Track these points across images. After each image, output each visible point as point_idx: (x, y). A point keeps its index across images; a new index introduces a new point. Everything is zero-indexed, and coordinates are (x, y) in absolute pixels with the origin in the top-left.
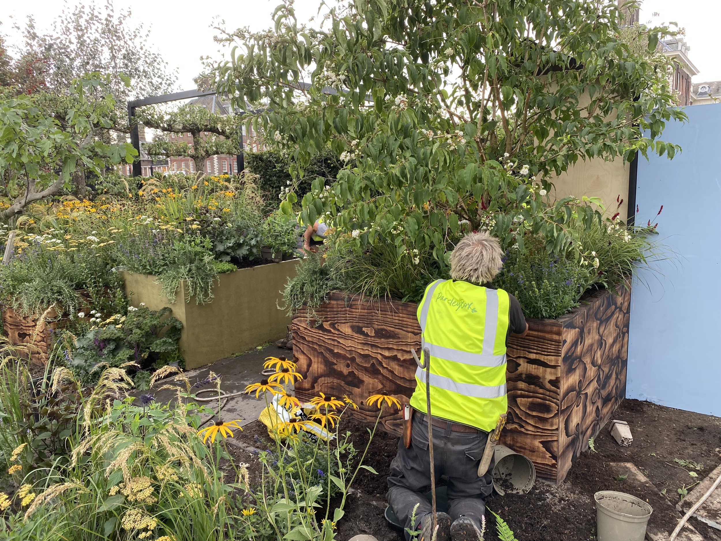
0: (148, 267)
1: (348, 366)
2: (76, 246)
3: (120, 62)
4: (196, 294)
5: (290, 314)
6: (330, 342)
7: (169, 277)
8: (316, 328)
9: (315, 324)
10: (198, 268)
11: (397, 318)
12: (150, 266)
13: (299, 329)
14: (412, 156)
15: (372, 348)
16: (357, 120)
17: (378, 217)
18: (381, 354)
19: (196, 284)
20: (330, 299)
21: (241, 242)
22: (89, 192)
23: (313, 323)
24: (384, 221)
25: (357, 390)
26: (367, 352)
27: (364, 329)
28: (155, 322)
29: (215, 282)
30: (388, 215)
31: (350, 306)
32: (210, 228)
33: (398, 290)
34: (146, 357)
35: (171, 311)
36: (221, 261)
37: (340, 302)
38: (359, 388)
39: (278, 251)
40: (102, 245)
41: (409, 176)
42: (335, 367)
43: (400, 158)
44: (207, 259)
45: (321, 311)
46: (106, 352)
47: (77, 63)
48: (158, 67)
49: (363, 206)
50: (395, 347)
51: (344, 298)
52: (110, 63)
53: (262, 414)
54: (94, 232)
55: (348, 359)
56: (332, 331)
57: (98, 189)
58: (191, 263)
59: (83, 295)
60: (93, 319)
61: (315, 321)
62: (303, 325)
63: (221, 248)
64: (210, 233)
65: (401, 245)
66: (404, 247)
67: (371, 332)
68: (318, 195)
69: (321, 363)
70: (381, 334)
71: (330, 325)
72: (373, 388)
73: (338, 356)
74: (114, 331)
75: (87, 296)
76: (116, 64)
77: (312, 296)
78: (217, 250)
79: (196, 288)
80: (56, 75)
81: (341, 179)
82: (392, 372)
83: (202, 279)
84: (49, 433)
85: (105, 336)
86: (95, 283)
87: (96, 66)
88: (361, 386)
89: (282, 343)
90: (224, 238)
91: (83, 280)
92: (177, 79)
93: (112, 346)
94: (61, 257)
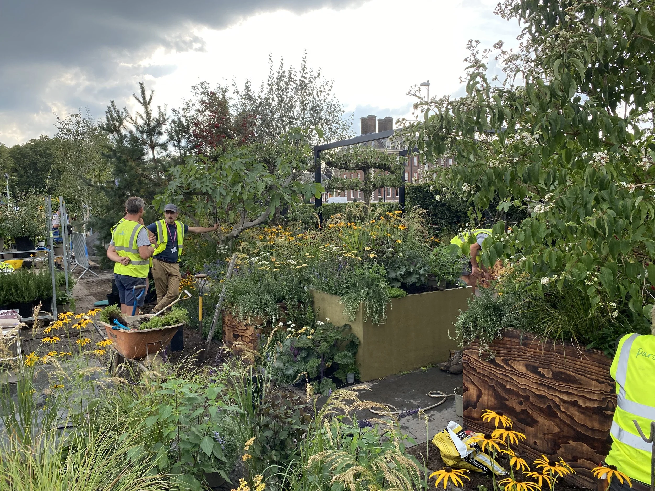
0: (334, 289)
1: (521, 403)
2: (279, 267)
3: (308, 113)
4: (372, 315)
5: (462, 345)
6: (502, 377)
7: (351, 299)
8: (488, 362)
9: (486, 358)
10: (375, 292)
11: (579, 363)
12: (335, 287)
13: (470, 360)
14: (610, 208)
15: (548, 390)
16: (549, 174)
17: (568, 266)
18: (558, 397)
19: (373, 306)
20: (504, 335)
21: (411, 270)
22: (282, 219)
23: (485, 356)
24: (575, 270)
25: (529, 429)
26: (542, 393)
27: (540, 369)
28: (338, 337)
29: (388, 305)
30: (579, 263)
31: (525, 345)
32: (384, 257)
33: (582, 335)
34: (329, 366)
35: (350, 328)
36: (393, 287)
37: (514, 340)
38: (532, 427)
39: (442, 280)
40: (298, 267)
41: (607, 229)
42: (507, 402)
43: (597, 210)
44: (382, 285)
45: (494, 346)
46: (299, 359)
47: (276, 116)
48: (336, 115)
49: (550, 253)
50: (575, 392)
51: (520, 336)
52: (300, 114)
53: (435, 437)
54: (293, 256)
55: (521, 396)
56: (505, 366)
57: (289, 217)
58: (369, 287)
59: (282, 307)
60: (289, 329)
61: (487, 355)
62: (474, 357)
63: (393, 275)
64: (384, 261)
65: (595, 296)
66: (598, 298)
67: (548, 374)
68: (499, 238)
69: (492, 396)
70: (558, 376)
71: (503, 360)
72: (548, 430)
73: (510, 391)
74: (306, 341)
75: (285, 309)
76: (304, 114)
77: (485, 331)
78: (390, 276)
79: (372, 310)
80: (261, 125)
81: (525, 225)
82: (572, 418)
83: (378, 302)
84: (271, 432)
85: (300, 345)
86: (291, 298)
87: (291, 117)
88: (535, 425)
89: (445, 366)
90: (396, 266)
91: (283, 295)
92: (352, 124)
93: (304, 354)
94: (268, 275)
